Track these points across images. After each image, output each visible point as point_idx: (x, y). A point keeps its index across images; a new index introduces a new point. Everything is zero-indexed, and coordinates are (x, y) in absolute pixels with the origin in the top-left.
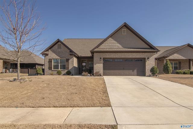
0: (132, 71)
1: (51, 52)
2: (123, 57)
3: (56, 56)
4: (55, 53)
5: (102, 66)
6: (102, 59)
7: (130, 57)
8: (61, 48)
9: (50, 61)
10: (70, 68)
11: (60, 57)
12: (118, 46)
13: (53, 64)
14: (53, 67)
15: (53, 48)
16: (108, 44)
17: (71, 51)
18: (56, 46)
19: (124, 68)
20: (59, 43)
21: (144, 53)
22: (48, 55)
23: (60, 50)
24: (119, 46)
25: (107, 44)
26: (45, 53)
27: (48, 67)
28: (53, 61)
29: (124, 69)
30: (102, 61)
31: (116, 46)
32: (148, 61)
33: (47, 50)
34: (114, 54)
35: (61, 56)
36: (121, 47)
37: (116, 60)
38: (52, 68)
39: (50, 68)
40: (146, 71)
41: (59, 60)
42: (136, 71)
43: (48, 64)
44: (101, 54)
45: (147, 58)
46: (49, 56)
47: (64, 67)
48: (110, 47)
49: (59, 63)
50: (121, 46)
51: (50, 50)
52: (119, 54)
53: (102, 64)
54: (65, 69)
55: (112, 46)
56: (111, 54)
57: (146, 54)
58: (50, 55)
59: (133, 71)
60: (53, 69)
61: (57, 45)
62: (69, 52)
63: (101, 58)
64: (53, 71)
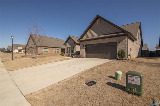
0: (106, 54)
5: (85, 51)
6: (84, 46)
8: (71, 41)
12: (95, 34)
13: (68, 50)
25: (88, 35)
29: (99, 53)
32: (119, 45)
34: (92, 41)
36: (96, 35)
37: (94, 46)
42: (109, 54)
44: (84, 42)
45: (118, 42)
51: (67, 43)
52: (95, 41)
53: (84, 49)
54: (73, 53)
56: (90, 41)
60: (68, 53)
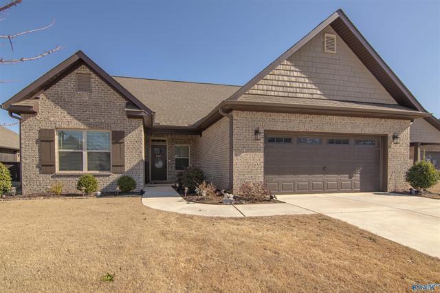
0: (348, 175)
1: (48, 102)
2: (327, 129)
3: (69, 118)
4: (63, 107)
5: (262, 160)
6: (262, 135)
7: (349, 129)
8: (89, 90)
9: (45, 139)
10: (127, 167)
11: (89, 125)
12: (312, 91)
13: (57, 151)
14: (57, 160)
15: (57, 88)
16: (280, 83)
17: (132, 102)
18: (70, 81)
19: (324, 168)
20: (83, 70)
21: (383, 120)
22: (34, 113)
23: (85, 96)
24: (314, 91)
25: (275, 83)
26: (23, 103)
27: (36, 162)
28: (56, 138)
30: (261, 143)
31: (306, 91)
32: (393, 145)
33: (31, 93)
34: (301, 117)
35: (92, 121)
36: (319, 96)
38: (54, 165)
39: (45, 166)
40: (389, 177)
41: (85, 134)
42: (358, 175)
43: (36, 148)
44: (258, 115)
45: (390, 136)
46: (38, 117)
47: (103, 162)
48: (286, 94)
49: (85, 146)
50: (319, 92)
51: (42, 96)
53: (262, 154)
54: (109, 170)
55: (291, 90)
56: (292, 117)
57: (391, 122)
58: (45, 115)
59: (350, 177)
60: (57, 171)
61: (72, 76)
62: (124, 105)
63: (257, 132)
64: (60, 176)
